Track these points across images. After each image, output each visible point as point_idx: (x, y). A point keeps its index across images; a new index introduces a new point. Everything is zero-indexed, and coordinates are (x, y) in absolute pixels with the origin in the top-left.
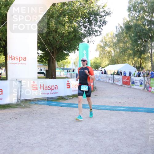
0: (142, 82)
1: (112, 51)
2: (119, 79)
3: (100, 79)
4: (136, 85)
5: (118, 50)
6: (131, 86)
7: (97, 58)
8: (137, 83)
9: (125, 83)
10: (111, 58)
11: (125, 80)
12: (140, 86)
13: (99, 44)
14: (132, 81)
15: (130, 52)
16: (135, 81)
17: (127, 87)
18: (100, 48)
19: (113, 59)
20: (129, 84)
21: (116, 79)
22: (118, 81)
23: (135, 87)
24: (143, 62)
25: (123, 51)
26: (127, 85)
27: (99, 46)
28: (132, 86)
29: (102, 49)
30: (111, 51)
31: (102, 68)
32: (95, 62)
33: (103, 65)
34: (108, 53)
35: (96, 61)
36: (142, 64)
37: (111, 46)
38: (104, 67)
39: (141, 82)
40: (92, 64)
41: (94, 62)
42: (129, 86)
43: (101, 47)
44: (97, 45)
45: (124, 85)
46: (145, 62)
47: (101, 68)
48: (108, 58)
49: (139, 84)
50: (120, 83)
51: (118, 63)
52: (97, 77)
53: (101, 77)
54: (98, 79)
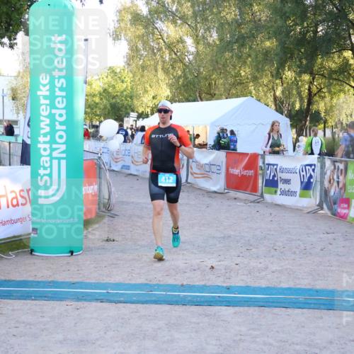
0: (311, 177)
1: (185, 38)
2: (211, 165)
3: (128, 167)
4: (284, 193)
5: (214, 36)
6: (262, 196)
7: (118, 71)
8: (287, 181)
9: (236, 183)
10: (180, 73)
11: (236, 171)
12: (301, 196)
13: (129, 4)
14: (269, 174)
15: (268, 44)
16: (280, 175)
17: (245, 201)
18: (131, 24)
19: (190, 77)
20: (255, 189)
21: (200, 166)
22: (206, 176)
23: (279, 199)
24: (320, 90)
25: (237, 41)
26: (245, 190)
27: (130, 17)
28: (267, 196)
29: (141, 30)
30: (181, 41)
31: (142, 116)
32: (110, 90)
33: (146, 102)
34: (170, 47)
35: (114, 87)
36: (316, 98)
37: (184, 19)
38: (149, 110)
39: (306, 180)
40: (97, 100)
41: (105, 90)
42: (252, 198)
43: (137, 18)
44: (120, 12)
45: (233, 193)
46: (330, 92)
47: (134, 115)
48: (166, 71)
49: (296, 186)
50: (218, 184)
51: (209, 94)
52: (117, 159)
53: (132, 157)
54: (122, 168)
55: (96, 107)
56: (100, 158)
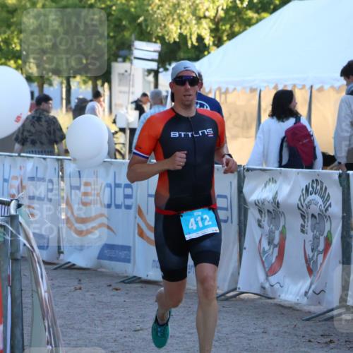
52: (83, 221)
53: (140, 212)
54: (101, 256)
55: (9, 26)
56: (13, 219)
